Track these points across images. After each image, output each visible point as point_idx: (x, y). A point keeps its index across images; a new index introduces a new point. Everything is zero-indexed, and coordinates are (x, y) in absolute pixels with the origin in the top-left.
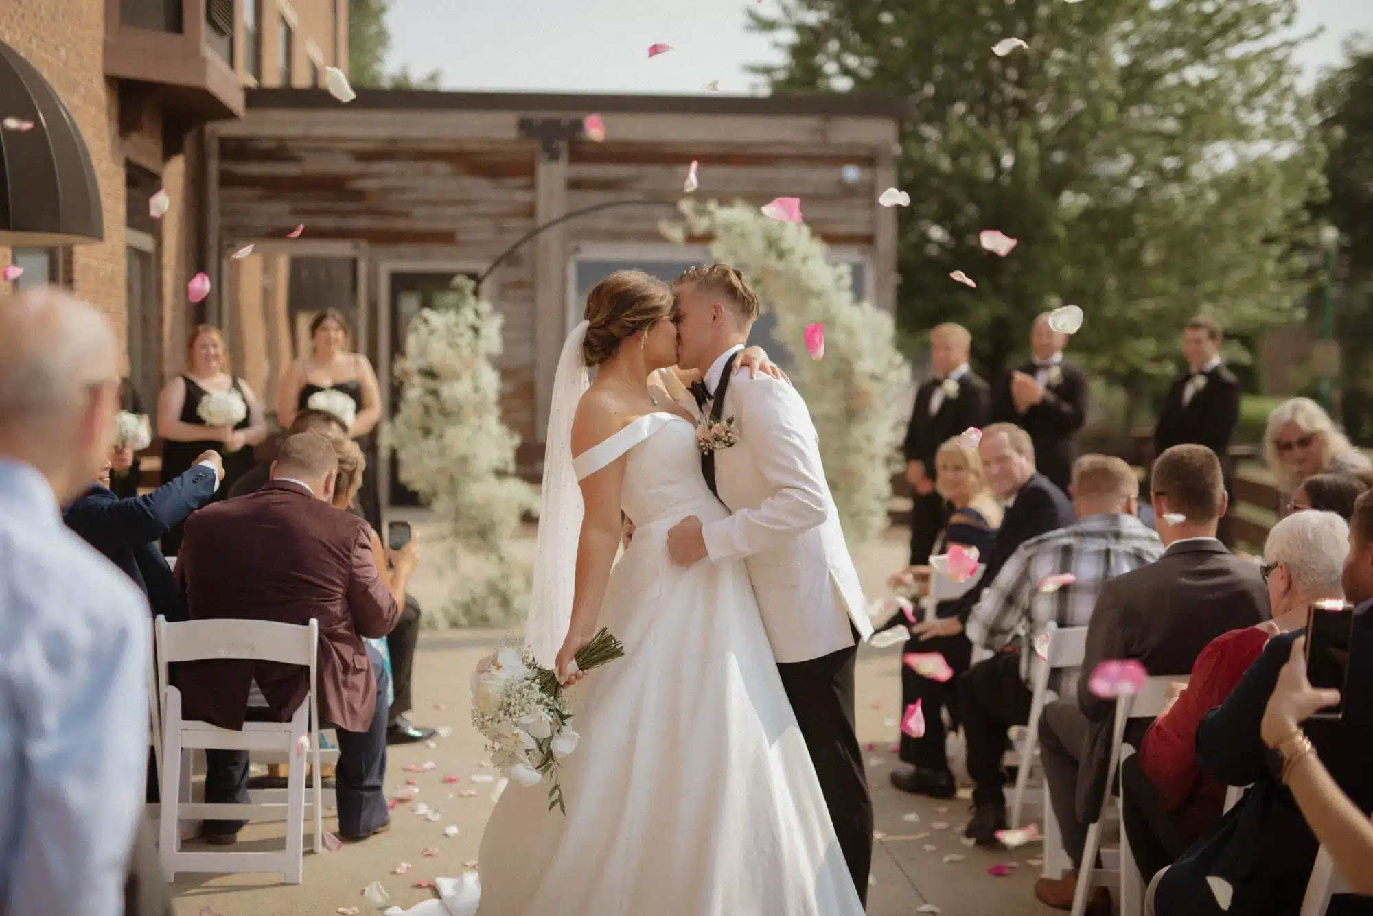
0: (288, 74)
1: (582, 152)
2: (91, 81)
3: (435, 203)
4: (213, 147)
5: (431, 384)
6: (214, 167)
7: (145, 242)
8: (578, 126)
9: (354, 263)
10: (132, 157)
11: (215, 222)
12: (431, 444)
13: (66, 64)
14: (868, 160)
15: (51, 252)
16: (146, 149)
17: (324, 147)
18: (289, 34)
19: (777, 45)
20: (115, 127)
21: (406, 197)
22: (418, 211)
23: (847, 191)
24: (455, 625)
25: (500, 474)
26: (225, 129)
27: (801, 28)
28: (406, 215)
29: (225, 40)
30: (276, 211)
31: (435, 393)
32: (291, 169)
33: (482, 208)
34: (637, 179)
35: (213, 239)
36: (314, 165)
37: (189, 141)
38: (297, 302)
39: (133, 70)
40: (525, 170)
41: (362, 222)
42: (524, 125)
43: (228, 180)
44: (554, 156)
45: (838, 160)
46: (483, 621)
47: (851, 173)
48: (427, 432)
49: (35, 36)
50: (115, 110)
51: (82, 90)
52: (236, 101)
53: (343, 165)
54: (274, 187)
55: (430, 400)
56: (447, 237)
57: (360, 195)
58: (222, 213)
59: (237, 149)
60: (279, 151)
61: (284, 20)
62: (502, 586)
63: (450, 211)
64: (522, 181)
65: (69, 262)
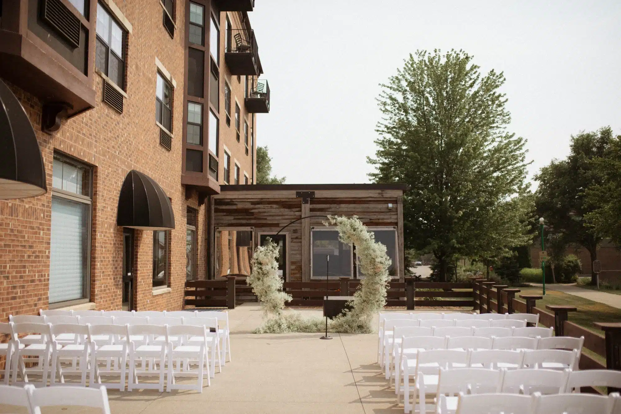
0: (238, 181)
1: (314, 201)
2: (177, 186)
3: (273, 216)
4: (213, 202)
5: (260, 266)
6: (213, 207)
7: (193, 228)
8: (313, 193)
9: (251, 232)
10: (189, 205)
11: (213, 222)
12: (260, 282)
13: (170, 182)
14: (395, 202)
15: (165, 231)
16: (193, 203)
17: (243, 201)
18: (238, 169)
19: (376, 168)
20: (184, 197)
21: (266, 214)
22: (269, 218)
23: (390, 210)
24: (265, 332)
25: (279, 290)
26: (216, 197)
27: (383, 164)
28: (266, 219)
29: (216, 173)
30: (230, 219)
31: (261, 268)
32: (234, 207)
33: (286, 217)
34: (330, 208)
35: (213, 227)
36: (240, 206)
37: (206, 200)
38: (239, 244)
39: (189, 183)
40: (298, 206)
41: (253, 221)
42: (298, 194)
43: (217, 211)
44: (306, 202)
45: (387, 202)
46: (274, 331)
47: (390, 205)
48: (259, 279)
49: (162, 175)
50: (184, 194)
51: (175, 188)
52: (218, 189)
53: (248, 206)
54: (229, 212)
55: (259, 270)
56: (277, 225)
57: (253, 214)
58: (215, 219)
59: (219, 202)
60: (231, 202)
61: (236, 165)
62: (279, 321)
63: (277, 218)
64: (298, 209)
65: (170, 234)
